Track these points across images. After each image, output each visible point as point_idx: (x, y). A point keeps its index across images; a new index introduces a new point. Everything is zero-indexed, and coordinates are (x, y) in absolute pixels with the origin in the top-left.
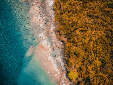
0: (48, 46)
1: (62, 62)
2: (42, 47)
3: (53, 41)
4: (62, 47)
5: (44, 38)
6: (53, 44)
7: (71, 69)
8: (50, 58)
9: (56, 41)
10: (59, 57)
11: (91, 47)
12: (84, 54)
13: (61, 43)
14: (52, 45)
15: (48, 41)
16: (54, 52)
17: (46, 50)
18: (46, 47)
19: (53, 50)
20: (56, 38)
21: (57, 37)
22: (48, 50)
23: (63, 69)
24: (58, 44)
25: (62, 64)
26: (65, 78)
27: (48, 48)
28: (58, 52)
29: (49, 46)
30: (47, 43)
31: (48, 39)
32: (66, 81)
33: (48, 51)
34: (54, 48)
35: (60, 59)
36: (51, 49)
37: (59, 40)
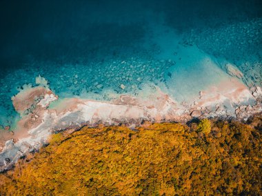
0: (241, 98)
1: (215, 115)
2: (241, 90)
3: (250, 108)
5: (255, 94)
6: (245, 107)
8: (223, 99)
9: (249, 112)
10: (224, 112)
13: (246, 120)
14: (243, 104)
16: (232, 106)
17: (235, 95)
18: (240, 96)
19: (235, 106)
20: (255, 112)
21: (257, 114)
22: (235, 98)
23: (206, 114)
24: (243, 115)
25: (213, 115)
26: (193, 116)
27: (239, 98)
29: (242, 100)
30: (246, 98)
31: (252, 100)
33: (233, 98)
34: (237, 108)
35: (221, 113)
36: (236, 102)
37: (251, 117)
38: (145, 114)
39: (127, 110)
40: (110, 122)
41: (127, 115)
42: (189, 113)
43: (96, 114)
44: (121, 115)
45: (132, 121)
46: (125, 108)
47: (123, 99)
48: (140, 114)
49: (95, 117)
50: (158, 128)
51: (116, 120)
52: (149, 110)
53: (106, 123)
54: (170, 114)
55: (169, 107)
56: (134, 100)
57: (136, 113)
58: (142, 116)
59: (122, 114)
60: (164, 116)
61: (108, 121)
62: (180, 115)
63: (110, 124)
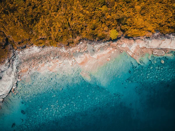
1: (101, 44)
2: (83, 63)
3: (78, 51)
4: (85, 42)
5: (73, 60)
6: (81, 51)
7: (108, 36)
8: (95, 56)
9: (79, 48)
10: (95, 46)
11: (88, 13)
12: (94, 21)
13: (81, 42)
14: (82, 53)
15: (77, 57)
16: (89, 52)
17: (86, 60)
18: (83, 59)
19: (87, 52)
20: (75, 48)
21: (74, 46)
22: (86, 57)
24: (82, 46)
25: (102, 44)
26: (116, 43)
27: (84, 57)
28: (89, 47)
29: (82, 56)
30: (80, 57)
31: (76, 56)
32: (120, 43)
33: (88, 57)
34: (86, 50)
35: (97, 46)
36: (86, 54)
37: (78, 45)
38: (148, 43)
39: (160, 45)
40: (171, 36)
41: (160, 41)
44: (164, 42)
45: (156, 38)
46: (162, 46)
47: (163, 53)
48: (152, 43)
51: (168, 38)
52: (145, 46)
54: (131, 44)
55: (131, 48)
56: (155, 52)
57: (154, 44)
58: (150, 41)
61: (173, 36)
62: (124, 44)
63: (171, 35)
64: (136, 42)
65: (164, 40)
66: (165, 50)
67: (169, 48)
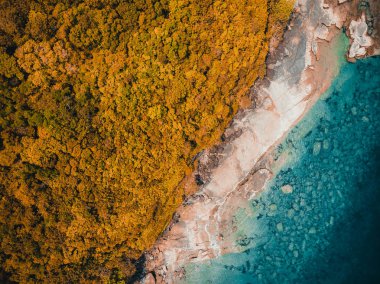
38: (210, 195)
39: (238, 167)
40: (239, 123)
41: (230, 161)
42: (157, 272)
43: (272, 108)
44: (239, 151)
45: (215, 163)
46: (247, 168)
47: (264, 175)
48: (217, 185)
49: (268, 103)
50: (170, 202)
51: (236, 135)
52: (214, 206)
53: (244, 116)
54: (180, 238)
56: (249, 194)
57: (224, 180)
58: (210, 187)
59: (239, 154)
60: (183, 225)
61: (244, 120)
62: (166, 253)
63: (236, 121)
64: (187, 222)
65: (236, 148)
66: (263, 162)
67: (264, 149)
